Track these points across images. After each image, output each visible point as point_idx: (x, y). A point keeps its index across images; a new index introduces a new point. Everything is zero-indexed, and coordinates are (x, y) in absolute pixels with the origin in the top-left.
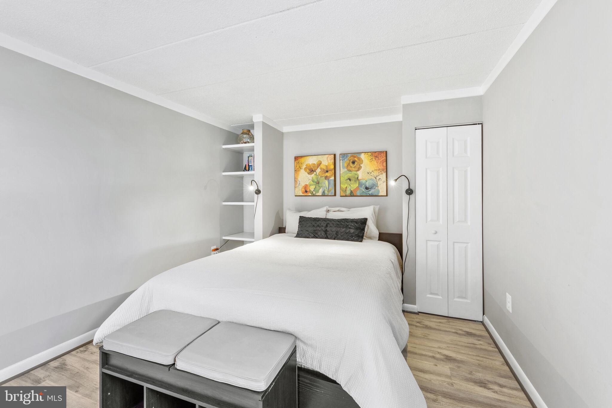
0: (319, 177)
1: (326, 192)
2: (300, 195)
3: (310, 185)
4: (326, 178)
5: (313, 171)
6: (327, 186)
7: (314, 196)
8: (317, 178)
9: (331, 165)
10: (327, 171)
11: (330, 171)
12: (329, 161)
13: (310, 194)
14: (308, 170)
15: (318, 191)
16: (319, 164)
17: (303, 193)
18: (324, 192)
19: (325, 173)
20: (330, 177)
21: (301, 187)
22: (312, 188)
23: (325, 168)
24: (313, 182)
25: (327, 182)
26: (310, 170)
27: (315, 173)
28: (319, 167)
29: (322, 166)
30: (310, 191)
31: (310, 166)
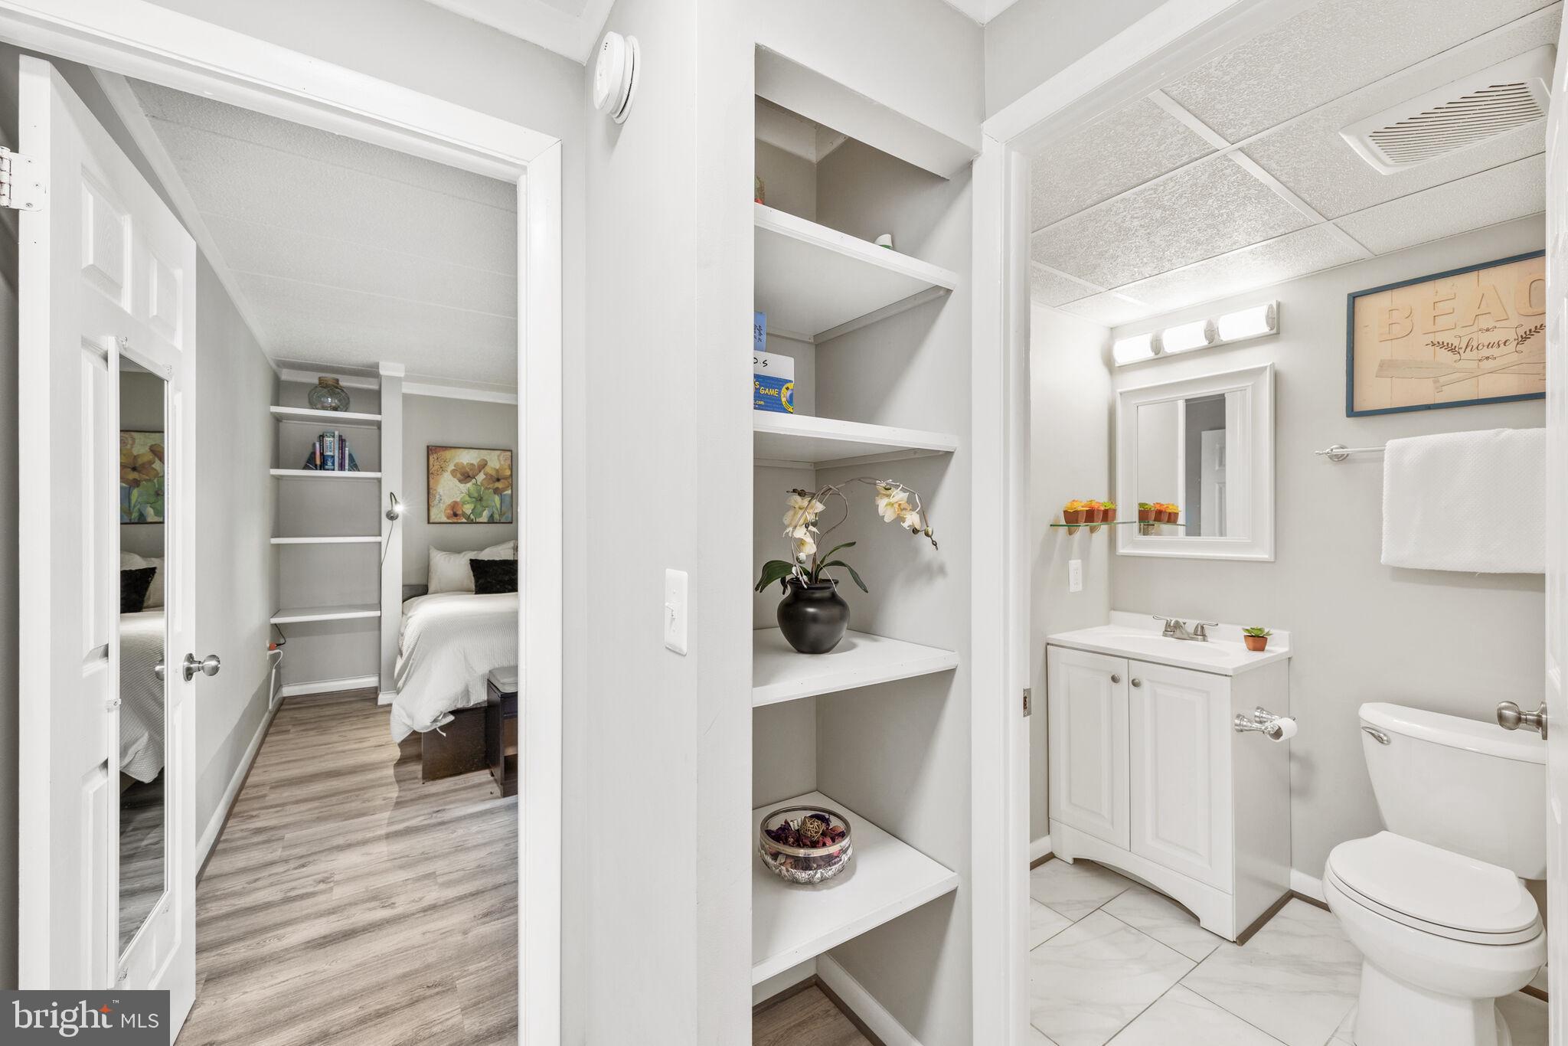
0: (483, 488)
1: (497, 517)
2: (442, 521)
3: (464, 503)
4: (496, 491)
5: (469, 476)
6: (498, 506)
7: (472, 522)
8: (479, 492)
9: (506, 469)
10: (498, 480)
11: (503, 479)
12: (502, 462)
13: (464, 520)
14: (459, 475)
15: (480, 515)
16: (483, 465)
17: (448, 518)
18: (492, 516)
19: (494, 482)
20: (505, 489)
21: (443, 506)
22: (468, 509)
23: (493, 473)
24: (470, 497)
25: (497, 499)
26: (462, 474)
27: (474, 481)
28: (482, 471)
29: (488, 469)
30: (464, 515)
31: (463, 467)
